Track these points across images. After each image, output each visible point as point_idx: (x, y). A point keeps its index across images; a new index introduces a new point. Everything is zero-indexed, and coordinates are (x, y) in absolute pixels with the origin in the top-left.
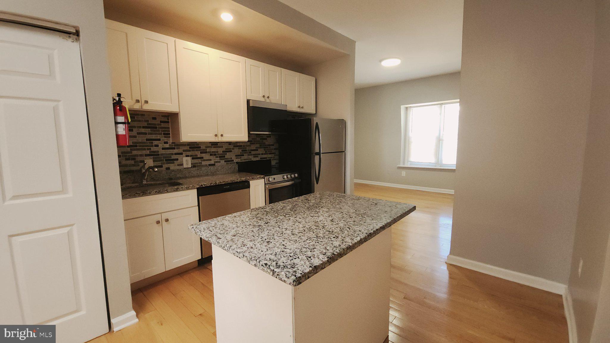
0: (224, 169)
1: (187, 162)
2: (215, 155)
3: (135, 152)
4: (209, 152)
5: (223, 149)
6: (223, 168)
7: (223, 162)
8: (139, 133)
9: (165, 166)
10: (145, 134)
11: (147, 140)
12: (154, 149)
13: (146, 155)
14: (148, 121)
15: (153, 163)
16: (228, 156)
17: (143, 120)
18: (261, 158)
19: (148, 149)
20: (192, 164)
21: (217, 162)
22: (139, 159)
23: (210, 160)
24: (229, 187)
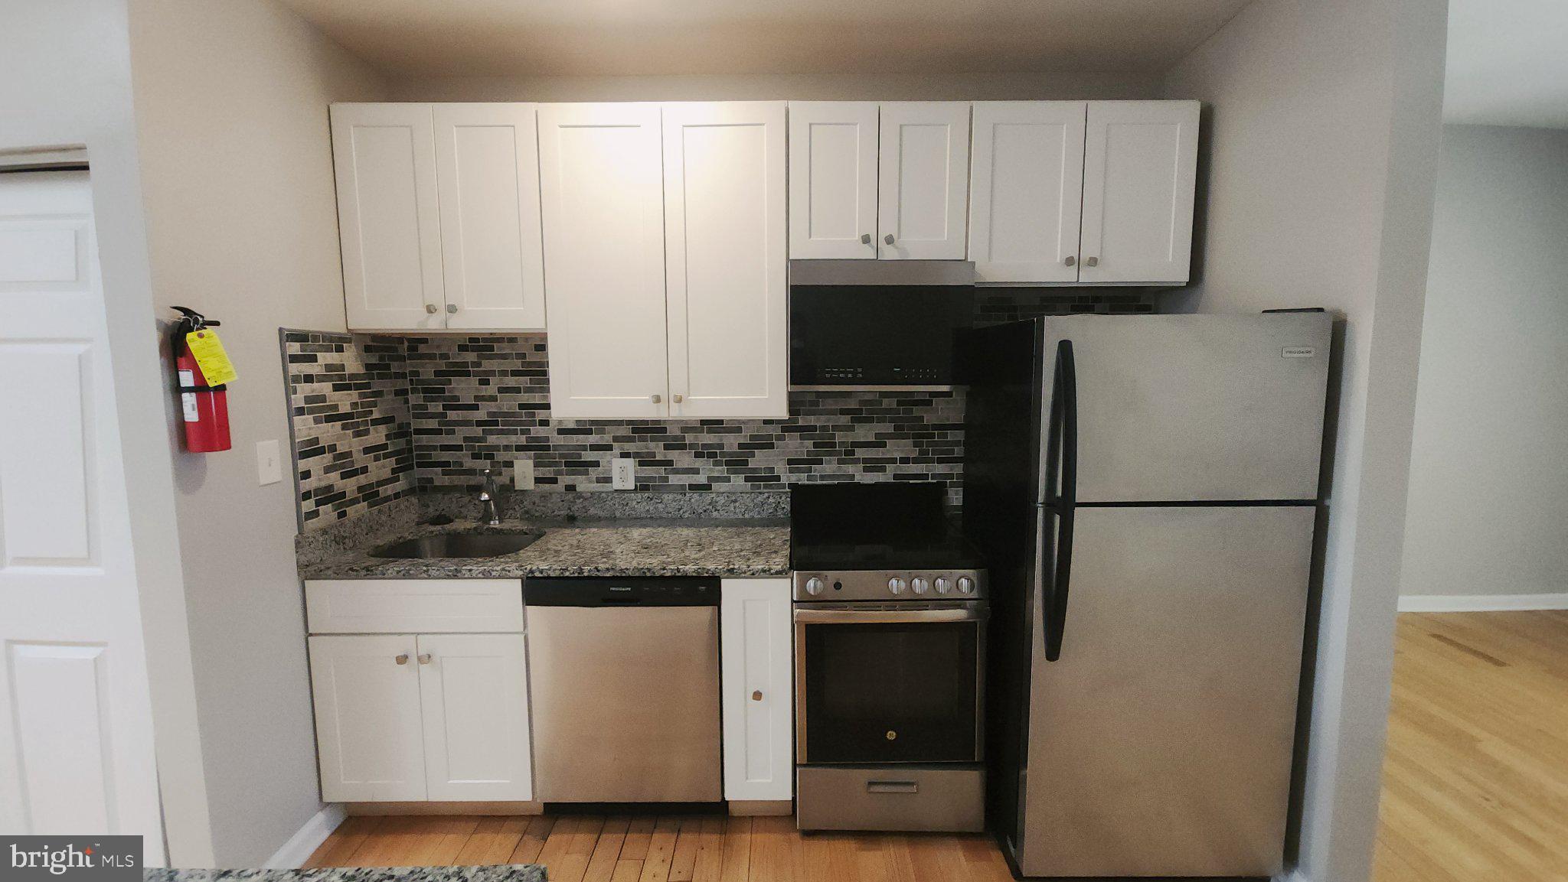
0: (737, 504)
1: (623, 473)
2: (714, 455)
3: (492, 440)
4: (692, 446)
5: (743, 438)
6: (735, 501)
7: (738, 481)
8: (501, 390)
9: (565, 480)
10: (517, 390)
11: (522, 406)
12: (537, 431)
13: (519, 448)
14: (524, 356)
15: (535, 470)
16: (759, 460)
17: (514, 353)
18: (895, 476)
19: (523, 432)
20: (637, 479)
21: (718, 479)
22: (501, 456)
23: (696, 471)
24: (629, 589)
